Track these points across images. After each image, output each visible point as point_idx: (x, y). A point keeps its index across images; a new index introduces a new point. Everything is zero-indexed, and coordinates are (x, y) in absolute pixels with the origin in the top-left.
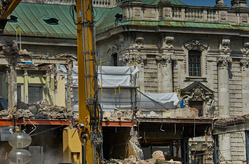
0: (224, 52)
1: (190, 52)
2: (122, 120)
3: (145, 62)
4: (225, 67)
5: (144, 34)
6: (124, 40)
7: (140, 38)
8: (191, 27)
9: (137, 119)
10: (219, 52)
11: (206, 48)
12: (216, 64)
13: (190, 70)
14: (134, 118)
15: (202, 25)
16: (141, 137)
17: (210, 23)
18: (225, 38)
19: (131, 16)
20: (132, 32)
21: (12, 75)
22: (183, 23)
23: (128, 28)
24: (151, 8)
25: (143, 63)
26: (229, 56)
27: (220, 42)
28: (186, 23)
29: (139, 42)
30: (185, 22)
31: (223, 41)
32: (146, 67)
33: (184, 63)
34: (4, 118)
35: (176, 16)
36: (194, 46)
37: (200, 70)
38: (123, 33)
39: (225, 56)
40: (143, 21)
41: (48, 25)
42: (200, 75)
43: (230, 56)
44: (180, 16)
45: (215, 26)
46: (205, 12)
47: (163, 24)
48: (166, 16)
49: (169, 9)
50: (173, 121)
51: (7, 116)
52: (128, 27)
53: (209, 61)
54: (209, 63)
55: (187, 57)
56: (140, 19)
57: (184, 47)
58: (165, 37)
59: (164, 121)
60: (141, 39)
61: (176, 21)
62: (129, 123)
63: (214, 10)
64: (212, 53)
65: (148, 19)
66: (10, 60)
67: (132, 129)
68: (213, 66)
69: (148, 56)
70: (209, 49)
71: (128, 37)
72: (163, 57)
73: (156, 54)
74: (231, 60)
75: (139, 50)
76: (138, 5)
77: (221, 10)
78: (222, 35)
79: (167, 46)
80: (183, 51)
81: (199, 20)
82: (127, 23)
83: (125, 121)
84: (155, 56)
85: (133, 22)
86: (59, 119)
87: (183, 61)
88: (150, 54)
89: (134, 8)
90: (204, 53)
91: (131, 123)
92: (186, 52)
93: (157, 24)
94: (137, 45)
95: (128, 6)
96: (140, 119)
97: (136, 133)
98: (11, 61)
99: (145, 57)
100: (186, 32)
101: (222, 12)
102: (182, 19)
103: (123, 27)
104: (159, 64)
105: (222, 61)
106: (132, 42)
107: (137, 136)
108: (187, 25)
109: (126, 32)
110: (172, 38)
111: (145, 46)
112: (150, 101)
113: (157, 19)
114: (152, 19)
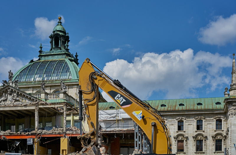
16: (103, 141)
20: (230, 101)
29: (234, 106)
50: (122, 132)
59: (117, 132)
60: (235, 104)
75: (234, 109)
76: (235, 89)
85: (232, 97)
86: (59, 133)
96: (103, 132)
107: (100, 140)
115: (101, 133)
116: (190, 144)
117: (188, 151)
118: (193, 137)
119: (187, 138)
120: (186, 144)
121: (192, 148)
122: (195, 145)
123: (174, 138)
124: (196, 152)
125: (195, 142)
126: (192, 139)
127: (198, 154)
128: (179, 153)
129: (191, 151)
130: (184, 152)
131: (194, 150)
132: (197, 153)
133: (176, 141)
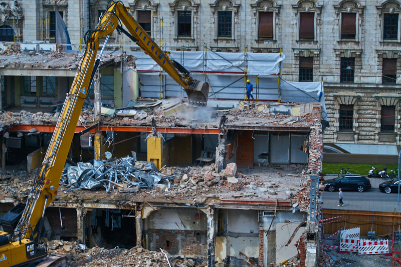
2: (209, 128)
9: (225, 128)
16: (230, 144)
59: (256, 129)
62: (217, 131)
67: (219, 137)
83: (212, 128)
96: (229, 127)
97: (223, 140)
115: (225, 130)
116: (369, 22)
117: (366, 39)
118: (377, 7)
119: (364, 8)
120: (360, 21)
121: (374, 32)
122: (380, 26)
123: (335, 8)
124: (381, 41)
125: (382, 19)
126: (375, 11)
127: (388, 45)
128: (345, 42)
129: (371, 39)
130: (357, 40)
131: (377, 36)
132: (384, 43)
133: (338, 15)
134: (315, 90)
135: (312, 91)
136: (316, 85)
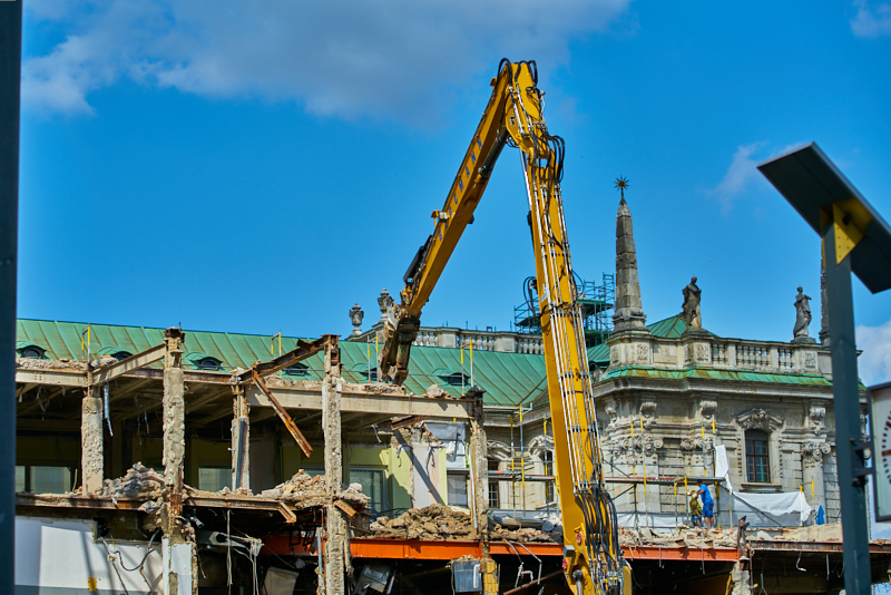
0: (813, 433)
1: (748, 432)
2: (716, 547)
3: (661, 453)
4: (817, 464)
5: (658, 396)
6: (617, 408)
7: (649, 404)
8: (751, 382)
9: (748, 545)
10: (803, 432)
11: (780, 425)
12: (798, 457)
13: (749, 469)
14: (741, 541)
15: (770, 379)
16: (756, 585)
17: (785, 374)
18: (816, 405)
19: (630, 361)
20: (633, 391)
21: (477, 441)
22: (734, 374)
23: (626, 384)
24: (667, 343)
25: (656, 456)
26: (824, 441)
27: (806, 413)
28: (739, 374)
29: (647, 411)
30: (736, 372)
31: (812, 410)
32: (662, 463)
33: (736, 456)
34: (459, 539)
35: (719, 360)
36: (757, 420)
37: (767, 469)
38: (614, 393)
39: (817, 441)
40: (654, 369)
41: (450, 386)
42: (767, 479)
43: (827, 441)
44: (725, 360)
45: (795, 380)
46: (774, 352)
47: (694, 374)
48: (699, 359)
49: (706, 345)
50: (822, 549)
51: (466, 534)
52: (626, 380)
53: (785, 452)
54: (785, 456)
55: (743, 443)
56: (648, 366)
57: (737, 422)
58: (698, 403)
59: (805, 549)
61: (720, 370)
62: (731, 554)
63: (791, 348)
64: (790, 436)
65: (663, 366)
66: (470, 408)
67: (737, 566)
68: (793, 461)
69: (665, 440)
70: (785, 427)
71: (623, 403)
72: (696, 442)
73: (682, 437)
74: (829, 450)
75: (648, 429)
76: (643, 339)
77: (804, 348)
78: (810, 398)
79: (705, 420)
80: (735, 430)
81: (763, 368)
82: (624, 374)
83: (721, 548)
84: (679, 441)
85: (634, 371)
87: (736, 451)
88: (670, 436)
89: (636, 344)
90: (776, 436)
91: (735, 554)
92: (741, 433)
93: (681, 376)
94: (643, 418)
95: (622, 341)
96: (754, 545)
97: (747, 575)
98: (473, 410)
99: (659, 443)
100: (741, 391)
101: (808, 352)
102: (731, 365)
103: (616, 381)
104: (687, 457)
105: (812, 451)
106: (634, 411)
107: (748, 582)
108: (742, 377)
109: (622, 392)
110: (713, 404)
111: (661, 421)
112: (749, 510)
113: (680, 367)
114: (671, 367)
134: (790, 510)
135: (783, 512)
136: (790, 501)
